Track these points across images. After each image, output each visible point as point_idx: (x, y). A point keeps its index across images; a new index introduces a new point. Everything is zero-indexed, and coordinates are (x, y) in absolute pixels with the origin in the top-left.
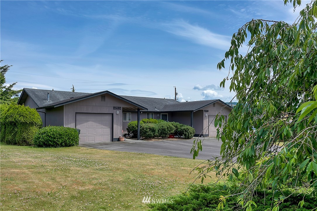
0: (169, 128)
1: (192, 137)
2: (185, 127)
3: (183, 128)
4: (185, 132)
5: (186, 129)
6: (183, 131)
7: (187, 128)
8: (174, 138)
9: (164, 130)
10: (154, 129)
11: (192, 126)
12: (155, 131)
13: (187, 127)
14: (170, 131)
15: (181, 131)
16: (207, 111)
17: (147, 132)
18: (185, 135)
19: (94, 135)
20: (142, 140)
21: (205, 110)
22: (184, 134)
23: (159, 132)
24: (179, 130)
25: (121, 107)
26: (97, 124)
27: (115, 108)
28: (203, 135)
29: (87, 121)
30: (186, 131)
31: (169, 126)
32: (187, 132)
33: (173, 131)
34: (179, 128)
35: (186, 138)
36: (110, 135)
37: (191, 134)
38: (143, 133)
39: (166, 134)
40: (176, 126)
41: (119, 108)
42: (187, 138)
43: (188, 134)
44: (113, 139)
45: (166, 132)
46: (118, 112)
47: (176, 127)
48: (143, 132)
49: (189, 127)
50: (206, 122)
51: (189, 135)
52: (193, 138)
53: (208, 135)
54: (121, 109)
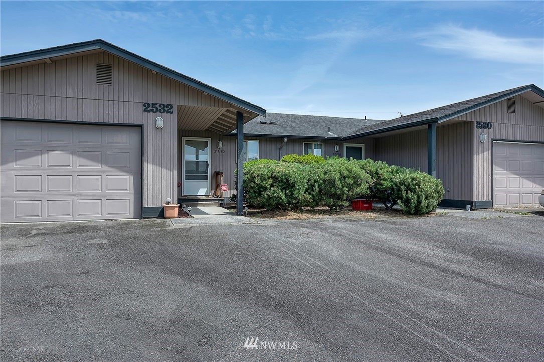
0: (349, 178)
1: (434, 210)
2: (407, 175)
3: (398, 178)
4: (407, 193)
5: (410, 180)
6: (399, 190)
7: (413, 179)
8: (370, 209)
9: (332, 183)
10: (287, 180)
11: (434, 173)
12: (294, 186)
13: (414, 175)
14: (350, 188)
15: (393, 189)
16: (488, 126)
17: (266, 189)
18: (407, 202)
19: (74, 195)
20: (249, 214)
21: (478, 123)
22: (401, 198)
23: (313, 190)
24: (386, 184)
25: (172, 107)
26: (84, 161)
27: (148, 108)
28: (471, 203)
29: (46, 149)
30: (408, 188)
31: (350, 171)
32: (413, 191)
33: (363, 189)
34: (384, 180)
35: (408, 213)
36: (132, 199)
37: (427, 198)
38: (255, 192)
39: (339, 198)
40: (377, 173)
41: (165, 109)
42: (413, 211)
43: (418, 197)
44: (144, 210)
45: (339, 192)
46: (160, 122)
47: (375, 174)
48: (252, 188)
49: (420, 175)
50: (481, 161)
51: (419, 202)
52: (438, 211)
53: (488, 205)
54: (172, 113)
